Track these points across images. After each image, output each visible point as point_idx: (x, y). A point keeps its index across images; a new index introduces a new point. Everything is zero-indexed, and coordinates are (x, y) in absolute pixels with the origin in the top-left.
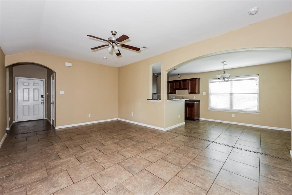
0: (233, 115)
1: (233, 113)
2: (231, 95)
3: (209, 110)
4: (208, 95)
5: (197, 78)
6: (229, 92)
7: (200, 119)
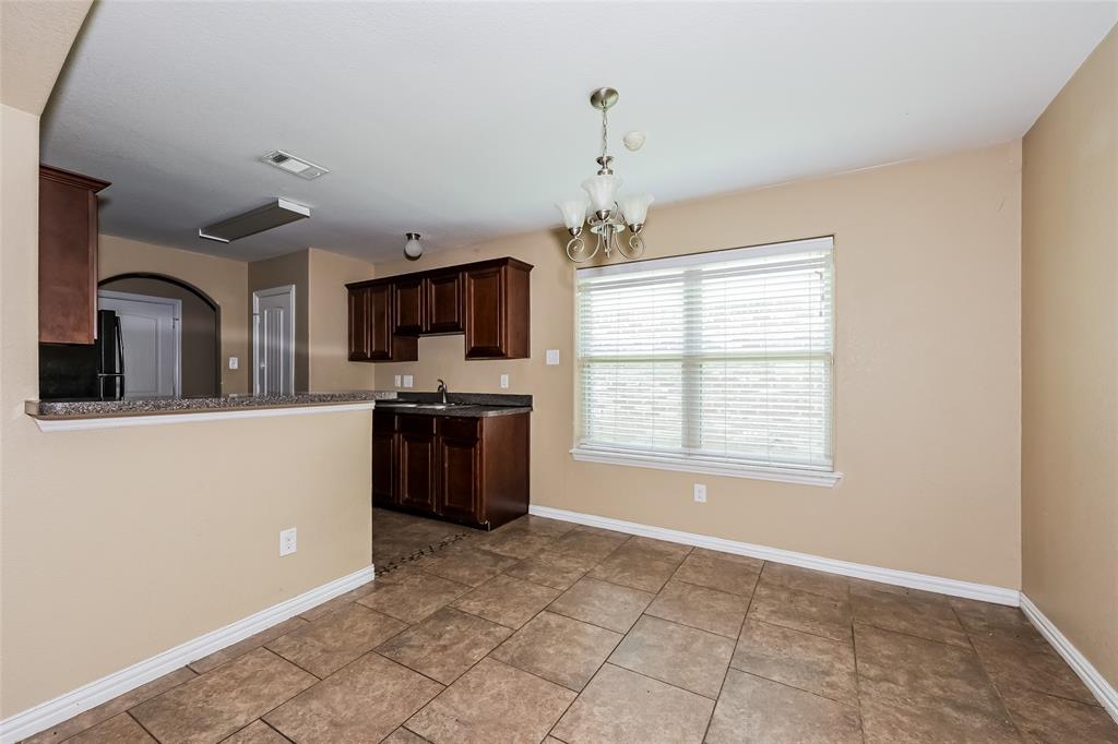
0: (700, 493)
1: (699, 478)
2: (691, 363)
3: (576, 458)
4: (571, 367)
5: (504, 261)
6: (678, 350)
7: (534, 510)
